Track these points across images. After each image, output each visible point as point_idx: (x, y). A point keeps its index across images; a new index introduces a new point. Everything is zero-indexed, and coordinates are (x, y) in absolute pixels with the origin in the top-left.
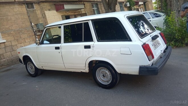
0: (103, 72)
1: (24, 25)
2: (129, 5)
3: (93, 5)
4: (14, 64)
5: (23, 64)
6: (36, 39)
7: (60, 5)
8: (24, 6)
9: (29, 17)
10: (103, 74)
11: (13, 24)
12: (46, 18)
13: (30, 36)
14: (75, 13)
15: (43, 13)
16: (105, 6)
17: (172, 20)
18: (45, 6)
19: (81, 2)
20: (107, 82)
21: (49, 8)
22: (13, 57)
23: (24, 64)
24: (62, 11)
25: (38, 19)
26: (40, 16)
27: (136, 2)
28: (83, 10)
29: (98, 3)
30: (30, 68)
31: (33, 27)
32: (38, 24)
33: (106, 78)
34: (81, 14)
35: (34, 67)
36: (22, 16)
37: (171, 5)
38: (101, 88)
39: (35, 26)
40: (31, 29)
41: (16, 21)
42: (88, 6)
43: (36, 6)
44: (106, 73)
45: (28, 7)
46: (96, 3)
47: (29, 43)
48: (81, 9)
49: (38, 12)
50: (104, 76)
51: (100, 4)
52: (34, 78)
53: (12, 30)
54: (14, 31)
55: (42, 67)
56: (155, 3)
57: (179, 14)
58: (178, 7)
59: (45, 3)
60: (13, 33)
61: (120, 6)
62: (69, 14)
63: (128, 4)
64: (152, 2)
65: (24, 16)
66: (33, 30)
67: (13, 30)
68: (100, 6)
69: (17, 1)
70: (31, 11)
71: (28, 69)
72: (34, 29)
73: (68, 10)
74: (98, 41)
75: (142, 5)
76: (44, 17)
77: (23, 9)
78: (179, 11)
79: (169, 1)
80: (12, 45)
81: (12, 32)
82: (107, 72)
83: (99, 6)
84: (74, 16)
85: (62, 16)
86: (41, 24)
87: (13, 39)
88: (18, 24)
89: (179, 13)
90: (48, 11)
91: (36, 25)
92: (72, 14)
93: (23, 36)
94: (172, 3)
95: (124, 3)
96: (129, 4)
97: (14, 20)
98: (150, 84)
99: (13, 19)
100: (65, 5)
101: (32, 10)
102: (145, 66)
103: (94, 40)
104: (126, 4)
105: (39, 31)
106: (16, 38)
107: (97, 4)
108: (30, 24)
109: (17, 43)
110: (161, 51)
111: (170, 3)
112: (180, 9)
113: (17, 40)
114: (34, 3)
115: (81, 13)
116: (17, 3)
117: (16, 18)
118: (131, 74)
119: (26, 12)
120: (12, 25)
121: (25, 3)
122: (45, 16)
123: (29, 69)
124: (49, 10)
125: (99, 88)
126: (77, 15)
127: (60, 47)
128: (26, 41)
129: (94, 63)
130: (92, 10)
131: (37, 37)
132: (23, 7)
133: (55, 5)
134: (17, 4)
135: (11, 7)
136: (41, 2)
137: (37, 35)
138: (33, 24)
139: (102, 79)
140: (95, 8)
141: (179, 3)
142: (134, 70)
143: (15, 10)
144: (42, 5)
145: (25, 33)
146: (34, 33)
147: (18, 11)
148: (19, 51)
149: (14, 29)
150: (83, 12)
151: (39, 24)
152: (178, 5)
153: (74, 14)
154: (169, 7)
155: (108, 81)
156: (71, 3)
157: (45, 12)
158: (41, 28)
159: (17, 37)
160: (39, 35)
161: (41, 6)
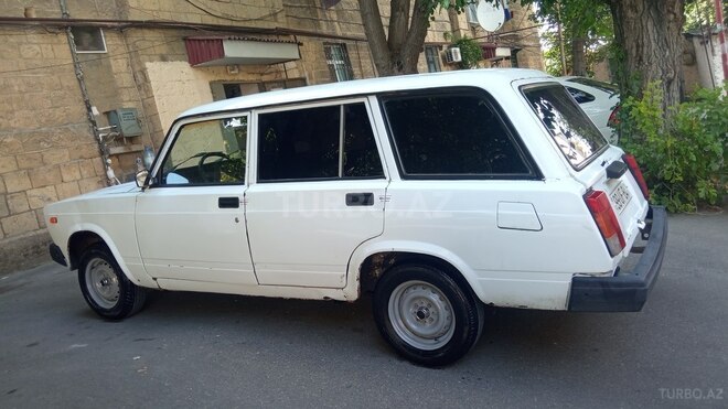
0: (417, 302)
1: (58, 112)
2: (460, 59)
3: (327, 51)
4: (11, 271)
5: (65, 265)
6: (106, 170)
7: (208, 40)
8: (63, 38)
9: (80, 81)
10: (416, 306)
11: (15, 106)
12: (148, 90)
13: (81, 157)
14: (262, 74)
15: (137, 68)
16: (380, 55)
17: (651, 113)
18: (148, 44)
19: (285, 35)
20: (433, 341)
21: (164, 50)
22: (7, 241)
23: (73, 268)
24: (212, 66)
25: (116, 93)
26: (125, 79)
27: (485, 48)
28: (293, 64)
29: (348, 43)
30: (99, 285)
31: (94, 123)
32: (115, 111)
33: (428, 325)
34: (284, 81)
35: (115, 279)
36: (55, 78)
37: (641, 59)
38: (406, 364)
39: (105, 119)
40: (86, 132)
41: (27, 96)
42: (310, 53)
43: (109, 42)
44: (431, 304)
45: (78, 43)
46: (340, 41)
47: (74, 186)
48: (284, 61)
49: (119, 65)
50: (421, 315)
51: (357, 48)
52: (113, 326)
53: (9, 129)
54: (19, 135)
55: (155, 279)
56: (552, 55)
57: (668, 91)
58: (665, 67)
59: (146, 31)
60: (11, 143)
61: (428, 59)
62: (241, 77)
63: (455, 52)
64: (539, 50)
65: (59, 77)
66: (96, 133)
67: (15, 131)
68: (354, 55)
69: (34, 16)
70: (90, 57)
71: (89, 286)
72: (101, 132)
73: (238, 64)
74: (403, 177)
75: (507, 58)
76: (142, 83)
77: (60, 49)
78: (670, 82)
79: (634, 44)
80: (6, 193)
81: (9, 140)
82: (435, 298)
83: (352, 55)
84: (256, 88)
85: (211, 83)
86: (130, 112)
87: (13, 167)
88: (34, 109)
89: (668, 87)
90: (158, 63)
91: (107, 113)
92: (251, 78)
93: (54, 157)
94: (645, 52)
95: (441, 48)
96: (462, 53)
97: (21, 92)
98: (596, 350)
99: (16, 88)
100: (229, 42)
101: (95, 57)
102: (593, 277)
103: (386, 174)
104: (449, 54)
105: (119, 140)
106: (24, 164)
107: (344, 45)
108: (85, 110)
109: (26, 183)
110: (639, 222)
111: (637, 51)
112: (671, 75)
113: (29, 173)
114: (105, 28)
115: (284, 76)
116: (37, 23)
117: (28, 84)
118: (535, 307)
119: (71, 61)
120: (12, 112)
121: (66, 28)
122: (146, 79)
123: (94, 288)
124: (164, 59)
125: (397, 362)
126: (271, 82)
127: (241, 198)
128: (66, 178)
129: (379, 265)
130: (327, 69)
131: (109, 161)
132: (59, 43)
133: (185, 39)
134: (33, 27)
135: (11, 40)
136: (131, 26)
137: (110, 156)
138: (95, 111)
139: (414, 327)
140: (337, 62)
141: (670, 52)
142: (550, 292)
143: (27, 52)
144: (136, 36)
145: (63, 143)
146: (96, 145)
147: (39, 56)
148: (53, 215)
149: (17, 125)
150: (294, 74)
151: (120, 113)
152: (667, 60)
153: (258, 77)
154: (632, 65)
155: (436, 335)
156: (251, 37)
157: (148, 65)
158: (128, 128)
159: (29, 159)
160: (117, 155)
161: (130, 40)
